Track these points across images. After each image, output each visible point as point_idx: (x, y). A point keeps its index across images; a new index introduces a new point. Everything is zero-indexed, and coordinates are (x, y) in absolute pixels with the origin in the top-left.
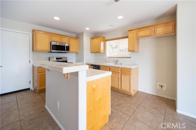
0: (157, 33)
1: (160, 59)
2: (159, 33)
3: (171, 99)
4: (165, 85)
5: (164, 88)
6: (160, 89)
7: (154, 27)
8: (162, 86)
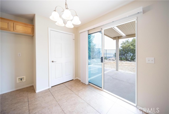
0: (17, 30)
1: (19, 54)
2: (18, 30)
3: (30, 86)
4: (25, 77)
5: (24, 80)
6: (20, 82)
7: (13, 23)
8: (21, 79)
